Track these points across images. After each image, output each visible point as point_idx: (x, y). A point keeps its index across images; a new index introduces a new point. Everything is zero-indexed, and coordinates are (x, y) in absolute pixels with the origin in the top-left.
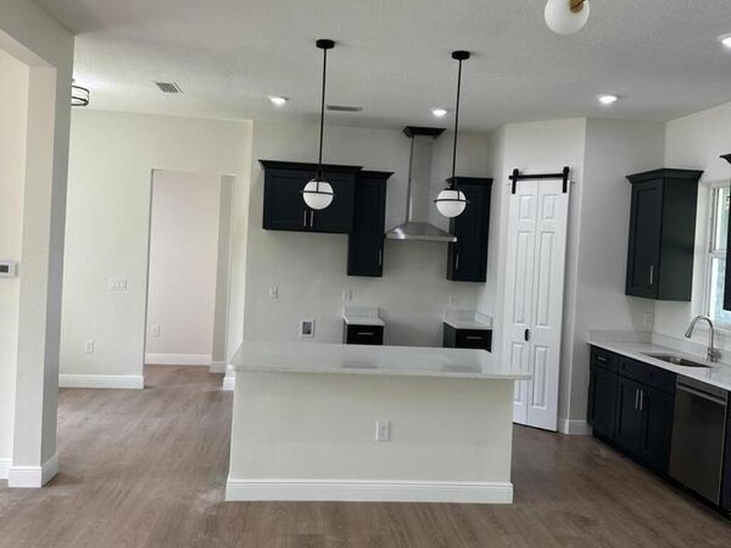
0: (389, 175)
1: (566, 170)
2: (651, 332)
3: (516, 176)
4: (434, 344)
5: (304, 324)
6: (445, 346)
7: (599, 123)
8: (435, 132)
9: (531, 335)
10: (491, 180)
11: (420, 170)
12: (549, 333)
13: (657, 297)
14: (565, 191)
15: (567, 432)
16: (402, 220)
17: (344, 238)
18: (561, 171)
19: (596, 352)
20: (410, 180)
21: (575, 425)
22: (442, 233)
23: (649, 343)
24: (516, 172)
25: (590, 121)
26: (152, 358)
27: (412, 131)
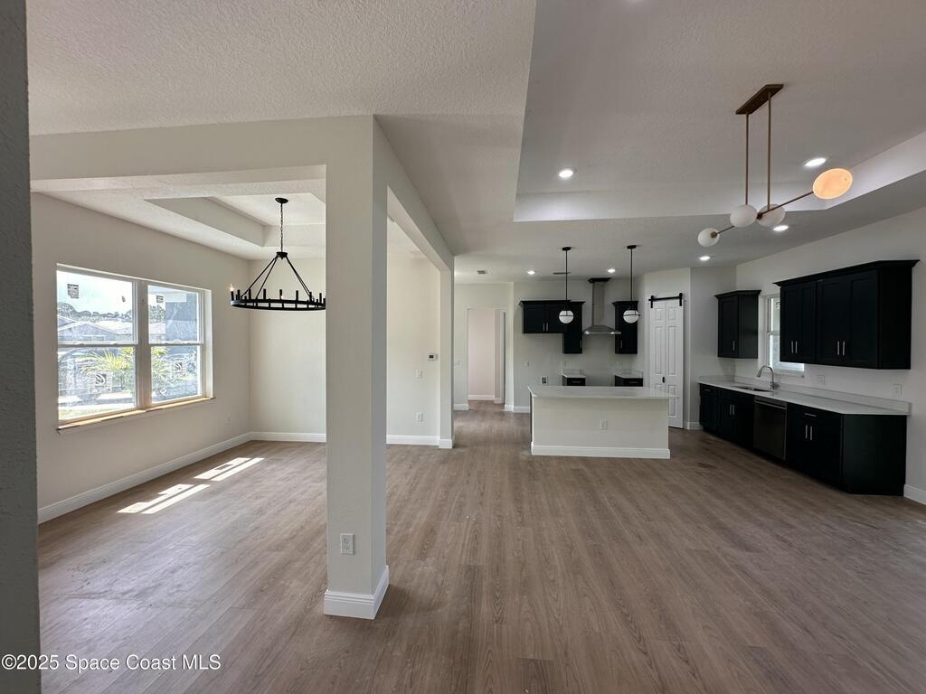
0: (582, 303)
1: (681, 294)
2: (734, 376)
3: (653, 299)
4: (611, 385)
5: (543, 379)
6: (616, 385)
7: (697, 270)
8: (606, 280)
9: (666, 380)
10: (637, 302)
11: (598, 299)
12: (676, 379)
13: (738, 357)
14: (681, 305)
15: (688, 428)
16: (589, 325)
17: (561, 335)
18: (678, 295)
19: (703, 387)
20: (593, 304)
21: (693, 424)
22: (611, 330)
23: (734, 381)
24: (652, 297)
25: (692, 269)
26: (471, 397)
27: (593, 281)
